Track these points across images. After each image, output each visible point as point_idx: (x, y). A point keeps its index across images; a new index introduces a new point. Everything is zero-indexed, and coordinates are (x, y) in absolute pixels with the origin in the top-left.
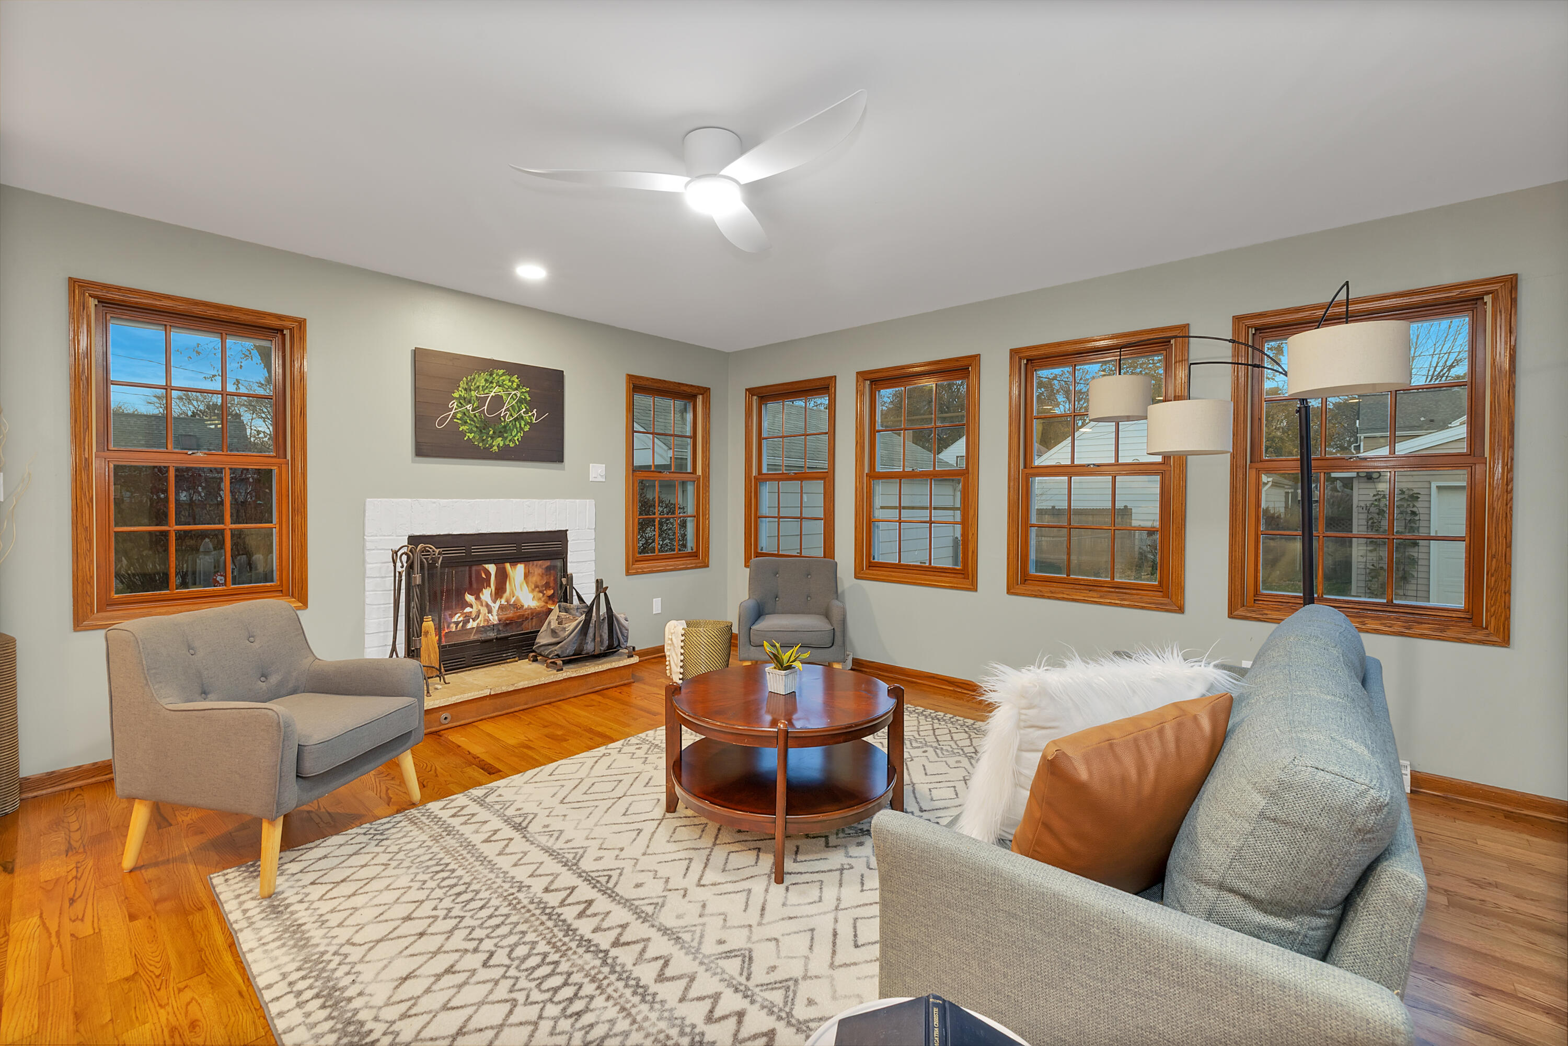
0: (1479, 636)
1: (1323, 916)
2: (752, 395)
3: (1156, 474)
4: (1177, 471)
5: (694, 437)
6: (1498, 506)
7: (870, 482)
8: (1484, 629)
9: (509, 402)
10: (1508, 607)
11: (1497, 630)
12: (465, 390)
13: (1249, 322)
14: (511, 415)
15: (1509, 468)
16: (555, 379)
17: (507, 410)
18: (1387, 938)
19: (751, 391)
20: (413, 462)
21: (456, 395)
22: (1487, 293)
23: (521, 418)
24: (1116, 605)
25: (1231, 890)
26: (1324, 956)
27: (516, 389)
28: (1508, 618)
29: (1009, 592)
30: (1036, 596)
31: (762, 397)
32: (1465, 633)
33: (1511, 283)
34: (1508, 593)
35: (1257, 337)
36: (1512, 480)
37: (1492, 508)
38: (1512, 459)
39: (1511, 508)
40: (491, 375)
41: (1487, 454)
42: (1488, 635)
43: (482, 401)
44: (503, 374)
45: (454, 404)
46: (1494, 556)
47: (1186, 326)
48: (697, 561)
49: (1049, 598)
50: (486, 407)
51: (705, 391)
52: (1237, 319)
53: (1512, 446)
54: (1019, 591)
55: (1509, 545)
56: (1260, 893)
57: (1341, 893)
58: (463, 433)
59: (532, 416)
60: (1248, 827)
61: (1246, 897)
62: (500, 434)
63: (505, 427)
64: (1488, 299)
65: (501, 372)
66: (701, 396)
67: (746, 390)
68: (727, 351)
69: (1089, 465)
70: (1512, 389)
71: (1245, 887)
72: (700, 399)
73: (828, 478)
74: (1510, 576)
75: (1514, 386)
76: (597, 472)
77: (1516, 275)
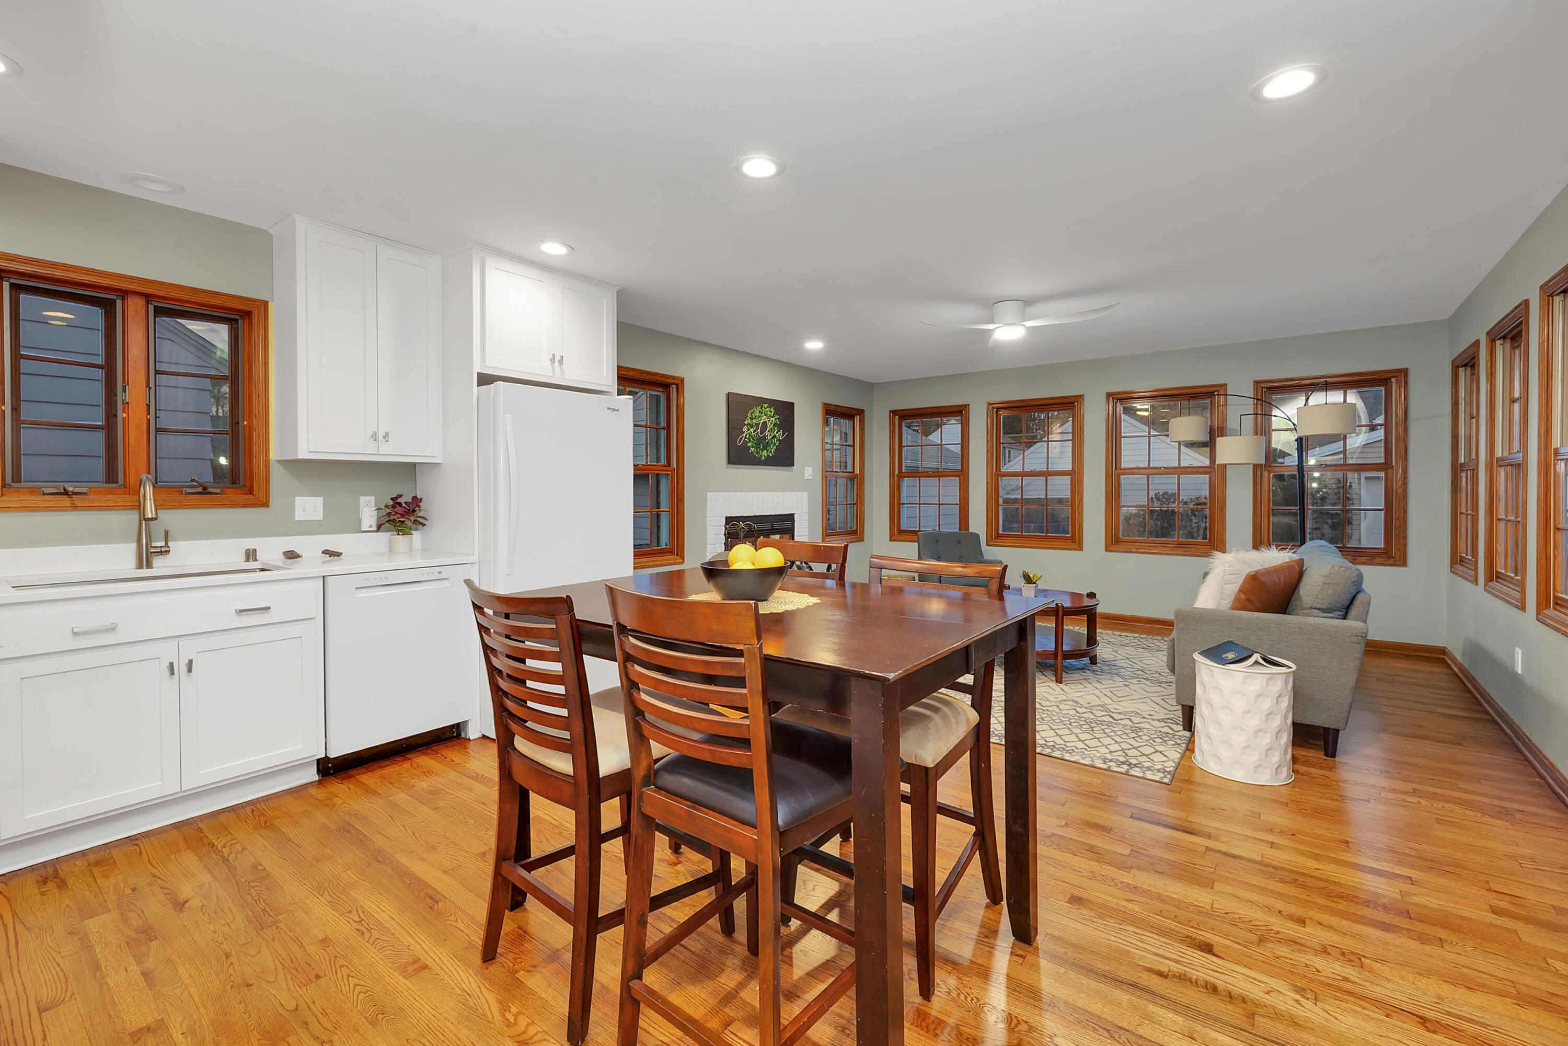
0: (1391, 561)
1: (1342, 611)
2: (896, 415)
3: (1206, 473)
4: (1220, 472)
5: (853, 446)
6: (1400, 491)
7: (998, 479)
8: (1393, 558)
9: (770, 426)
10: (1405, 545)
11: (1400, 558)
12: (750, 418)
13: (1262, 385)
14: (770, 435)
15: (1405, 470)
16: (790, 406)
17: (769, 431)
18: (1360, 614)
19: (894, 412)
20: (727, 468)
21: (746, 423)
22: (1393, 377)
23: (775, 436)
24: (1181, 555)
25: (1314, 609)
26: (1344, 619)
27: (773, 417)
28: (1405, 551)
29: (1107, 550)
30: (1126, 552)
31: (902, 417)
32: (1384, 561)
33: (1405, 372)
34: (1405, 538)
35: (1267, 393)
36: (1406, 477)
37: (1397, 493)
38: (1406, 466)
39: (1406, 493)
40: (762, 408)
41: (1394, 464)
42: (1395, 561)
43: (757, 425)
44: (767, 407)
45: (745, 429)
46: (1398, 519)
47: (1224, 386)
48: (856, 536)
49: (1135, 552)
50: (759, 430)
51: (861, 412)
52: (1257, 383)
53: (1406, 460)
54: (1113, 549)
55: (1405, 512)
56: (1324, 607)
57: (1347, 603)
58: (749, 448)
59: (780, 435)
60: (1320, 588)
61: (1319, 609)
62: (765, 448)
63: (768, 442)
64: (1393, 380)
65: (766, 405)
66: (858, 416)
67: (890, 411)
68: (872, 382)
69: (1161, 468)
70: (1406, 429)
71: (1319, 606)
72: (857, 419)
73: (962, 474)
74: (1406, 529)
75: (1407, 428)
76: (809, 472)
77: (1407, 369)
